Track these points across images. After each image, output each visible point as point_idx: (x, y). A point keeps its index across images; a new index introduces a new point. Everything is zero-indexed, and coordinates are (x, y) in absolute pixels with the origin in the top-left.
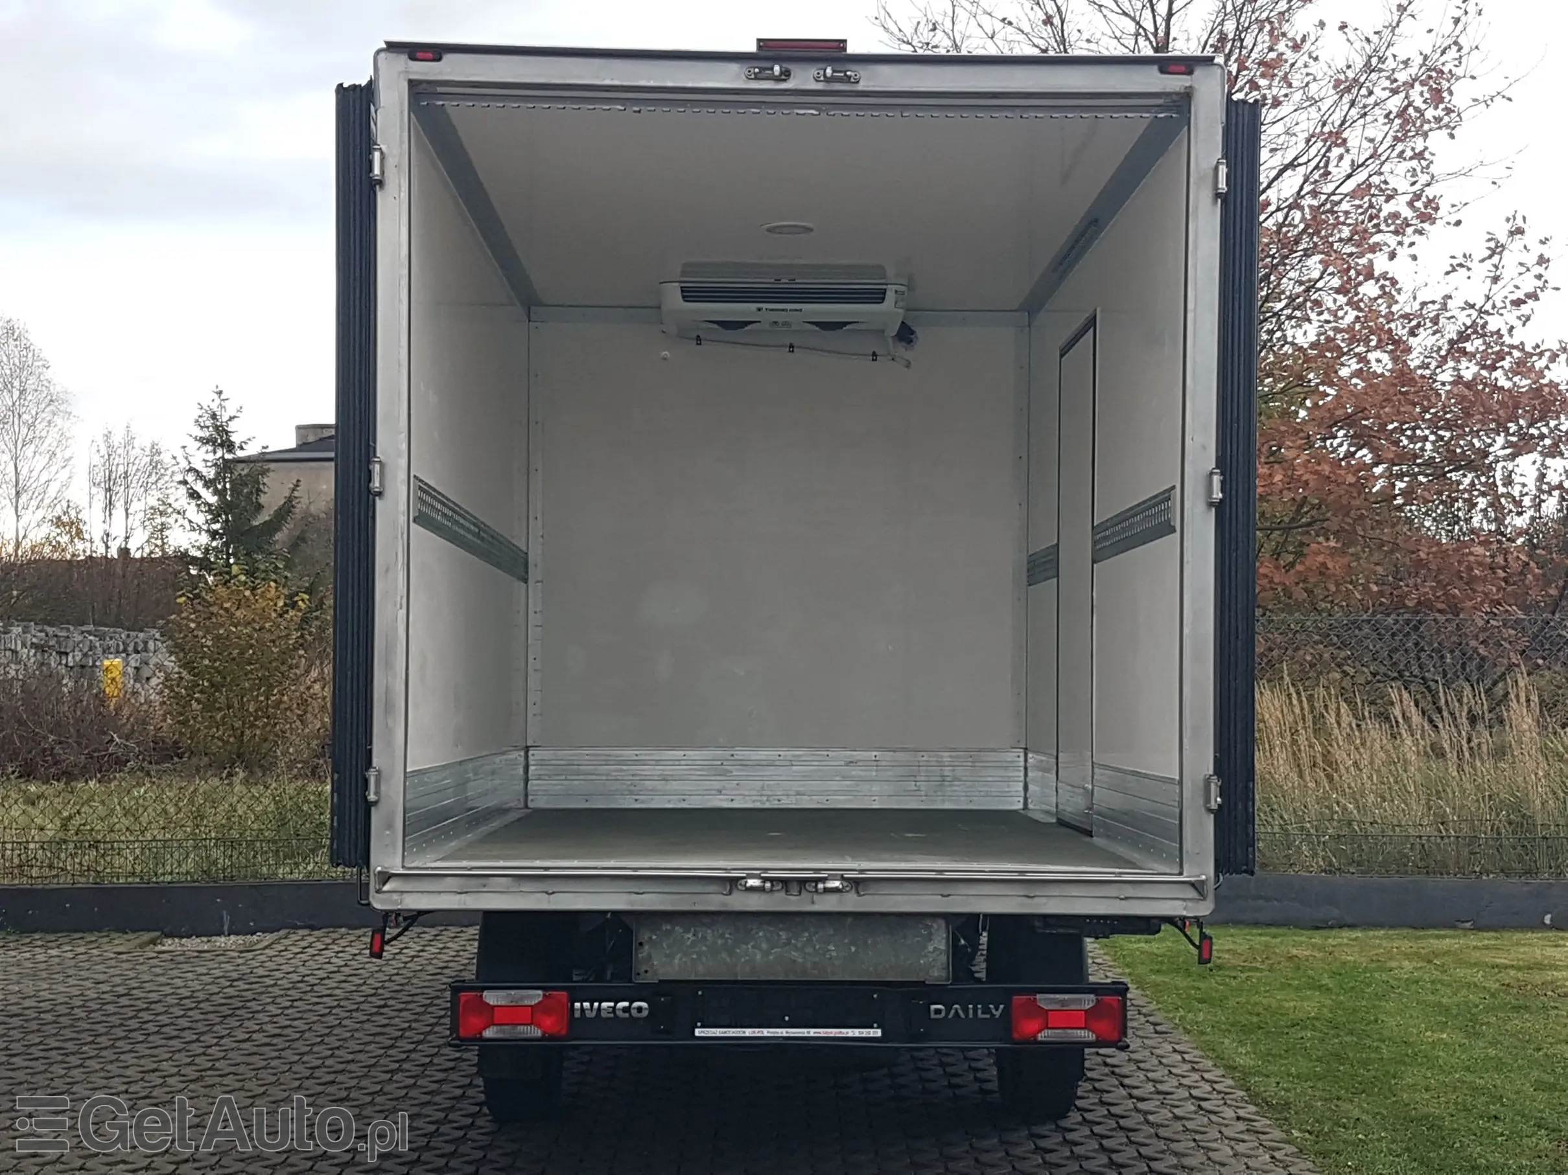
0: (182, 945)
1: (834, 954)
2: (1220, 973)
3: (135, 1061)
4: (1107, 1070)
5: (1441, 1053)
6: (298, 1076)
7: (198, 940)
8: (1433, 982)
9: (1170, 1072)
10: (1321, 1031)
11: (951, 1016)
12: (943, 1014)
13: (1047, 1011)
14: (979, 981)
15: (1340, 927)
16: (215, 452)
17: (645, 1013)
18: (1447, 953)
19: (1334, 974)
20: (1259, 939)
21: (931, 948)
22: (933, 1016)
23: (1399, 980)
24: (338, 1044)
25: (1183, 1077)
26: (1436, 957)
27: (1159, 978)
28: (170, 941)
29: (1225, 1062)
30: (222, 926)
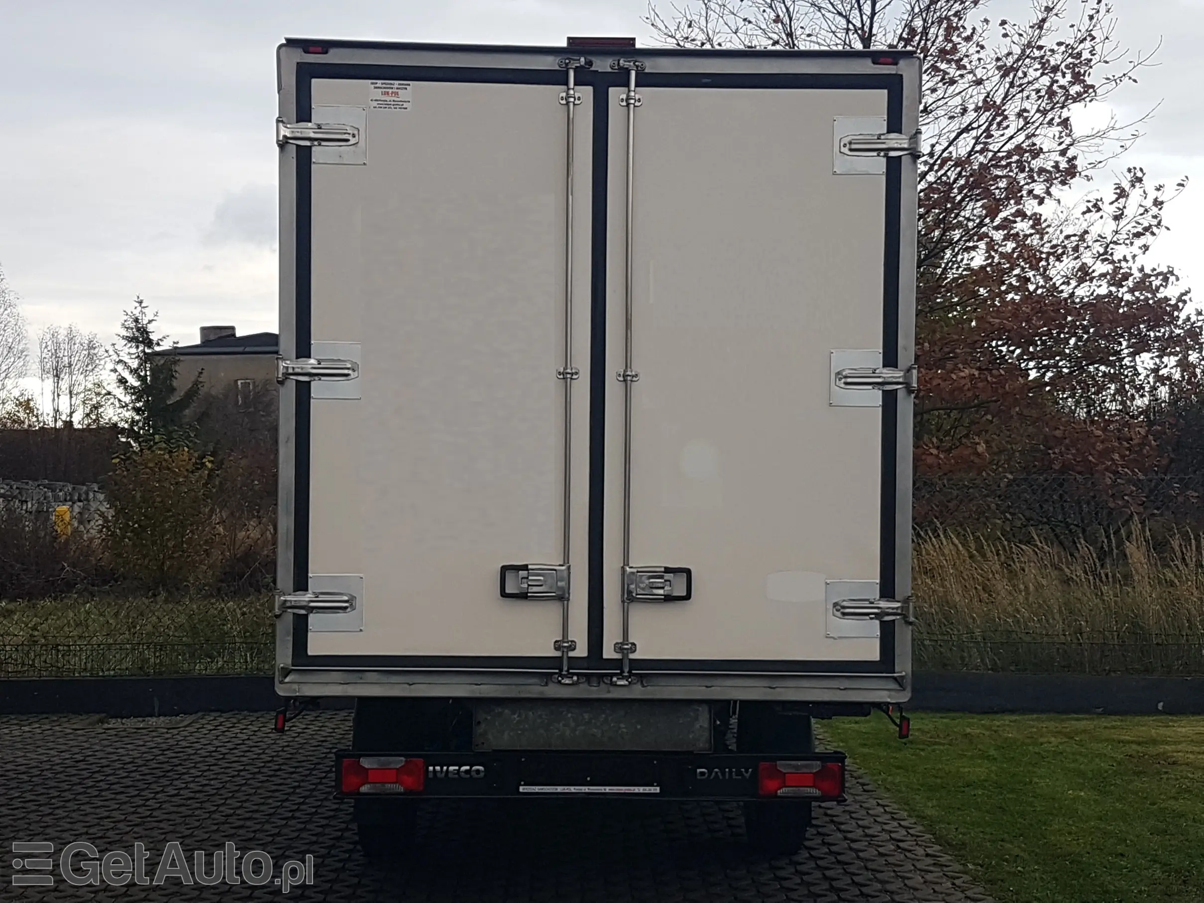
0: (123, 724)
1: (624, 730)
2: (913, 746)
3: (93, 810)
4: (827, 819)
5: (1080, 807)
6: (215, 822)
7: (135, 720)
8: (1073, 754)
9: (875, 821)
10: (989, 790)
11: (712, 777)
12: (706, 775)
13: (785, 773)
14: (731, 751)
15: (1003, 712)
16: (137, 347)
17: (482, 775)
18: (1085, 731)
19: (998, 748)
20: (942, 721)
21: (698, 726)
22: (699, 777)
23: (1048, 751)
24: (244, 798)
25: (885, 824)
26: (1076, 734)
27: (866, 750)
28: (114, 721)
29: (916, 813)
30: (154, 709)
